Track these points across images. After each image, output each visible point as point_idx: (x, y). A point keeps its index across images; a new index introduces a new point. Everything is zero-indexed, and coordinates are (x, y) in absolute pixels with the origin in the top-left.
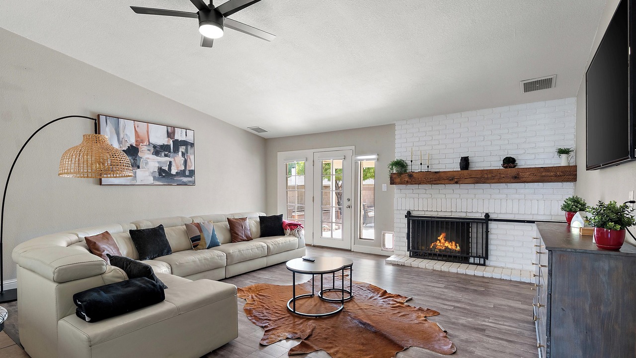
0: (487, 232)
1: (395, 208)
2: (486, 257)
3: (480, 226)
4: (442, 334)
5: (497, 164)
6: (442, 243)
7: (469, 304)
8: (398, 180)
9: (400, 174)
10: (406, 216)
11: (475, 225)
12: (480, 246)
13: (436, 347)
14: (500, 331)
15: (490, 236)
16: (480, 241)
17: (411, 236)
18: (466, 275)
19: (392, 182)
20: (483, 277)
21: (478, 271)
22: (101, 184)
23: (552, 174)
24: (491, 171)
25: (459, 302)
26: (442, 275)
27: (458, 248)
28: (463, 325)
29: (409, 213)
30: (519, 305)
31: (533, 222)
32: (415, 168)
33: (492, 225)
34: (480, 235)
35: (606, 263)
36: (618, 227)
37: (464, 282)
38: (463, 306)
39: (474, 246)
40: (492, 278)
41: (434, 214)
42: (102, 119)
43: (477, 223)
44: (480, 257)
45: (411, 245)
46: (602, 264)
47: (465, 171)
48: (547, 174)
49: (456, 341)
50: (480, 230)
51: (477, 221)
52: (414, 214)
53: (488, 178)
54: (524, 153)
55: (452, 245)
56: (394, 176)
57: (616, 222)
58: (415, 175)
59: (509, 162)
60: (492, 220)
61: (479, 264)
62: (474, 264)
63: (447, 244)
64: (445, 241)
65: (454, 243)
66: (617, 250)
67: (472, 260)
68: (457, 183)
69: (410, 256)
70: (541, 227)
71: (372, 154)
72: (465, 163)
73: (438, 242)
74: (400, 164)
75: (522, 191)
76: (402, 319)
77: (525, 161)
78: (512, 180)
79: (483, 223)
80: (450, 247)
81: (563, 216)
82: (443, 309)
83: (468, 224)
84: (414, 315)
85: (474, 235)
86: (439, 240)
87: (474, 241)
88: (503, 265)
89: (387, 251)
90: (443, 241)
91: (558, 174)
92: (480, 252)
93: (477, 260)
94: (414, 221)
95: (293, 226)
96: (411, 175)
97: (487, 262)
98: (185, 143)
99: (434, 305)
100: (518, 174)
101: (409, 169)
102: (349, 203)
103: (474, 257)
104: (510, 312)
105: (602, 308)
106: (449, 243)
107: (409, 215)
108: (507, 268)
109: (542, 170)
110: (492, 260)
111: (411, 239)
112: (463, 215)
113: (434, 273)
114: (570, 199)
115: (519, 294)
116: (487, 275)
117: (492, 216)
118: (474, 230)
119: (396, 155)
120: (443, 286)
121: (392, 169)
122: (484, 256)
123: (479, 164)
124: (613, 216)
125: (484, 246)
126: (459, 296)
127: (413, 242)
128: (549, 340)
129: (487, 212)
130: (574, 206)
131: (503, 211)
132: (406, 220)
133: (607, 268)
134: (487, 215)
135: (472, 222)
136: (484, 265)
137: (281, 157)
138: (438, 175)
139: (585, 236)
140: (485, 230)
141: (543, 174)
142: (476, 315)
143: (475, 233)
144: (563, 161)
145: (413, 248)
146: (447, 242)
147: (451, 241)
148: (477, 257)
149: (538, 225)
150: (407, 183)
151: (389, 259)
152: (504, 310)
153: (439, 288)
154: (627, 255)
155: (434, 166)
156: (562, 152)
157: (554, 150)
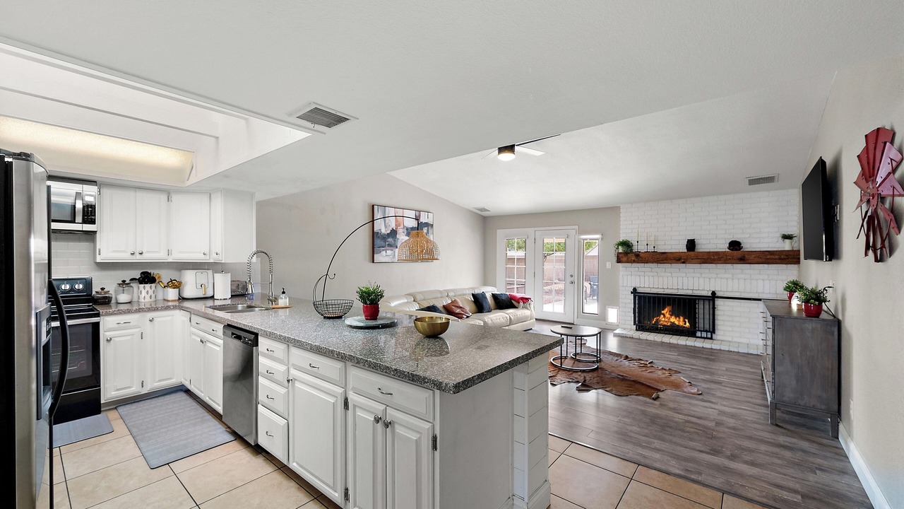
0: (714, 308)
1: (621, 284)
2: (713, 332)
3: (707, 302)
4: (688, 384)
5: (723, 247)
6: (667, 317)
7: (705, 368)
8: (625, 259)
9: (626, 253)
10: (632, 293)
11: (701, 302)
12: (707, 321)
13: (685, 390)
14: (734, 384)
15: (717, 312)
16: (707, 316)
17: (637, 311)
18: (695, 346)
19: (619, 261)
20: (712, 349)
21: (707, 344)
22: (373, 262)
23: (777, 257)
24: (717, 253)
25: (695, 365)
26: (671, 346)
27: (688, 324)
28: (702, 379)
29: (635, 289)
30: (748, 369)
31: (760, 300)
32: (640, 248)
33: (719, 302)
34: (707, 311)
35: (811, 325)
36: (817, 303)
37: (693, 352)
38: (699, 368)
39: (701, 321)
40: (720, 350)
41: (661, 291)
42: (376, 207)
43: (704, 299)
44: (707, 331)
45: (637, 319)
46: (807, 325)
47: (692, 253)
48: (772, 257)
49: (700, 388)
50: (707, 307)
51: (704, 298)
52: (639, 290)
53: (714, 260)
54: (749, 237)
55: (679, 321)
56: (621, 255)
57: (815, 300)
58: (641, 255)
59: (735, 245)
60: (718, 297)
61: (707, 338)
62: (701, 337)
63: (673, 319)
64: (671, 315)
65: (682, 318)
66: (818, 317)
67: (699, 334)
68: (684, 263)
69: (636, 330)
70: (766, 303)
71: (595, 233)
72: (691, 244)
73: (662, 316)
74: (626, 244)
75: (748, 271)
76: (651, 374)
77: (750, 244)
78: (738, 262)
79: (709, 300)
80: (677, 323)
81: (786, 295)
82: (682, 370)
83: (695, 300)
84: (660, 373)
85: (701, 311)
86: (663, 314)
87: (701, 316)
88: (730, 339)
89: (611, 324)
90: (667, 315)
91: (782, 257)
92: (707, 327)
93: (704, 334)
94: (640, 297)
95: (525, 300)
96: (638, 255)
97: (714, 336)
98: (427, 225)
99: (675, 367)
100: (744, 257)
101: (635, 249)
102: (572, 279)
103: (701, 331)
104: (741, 373)
105: (808, 353)
106: (676, 317)
107: (634, 291)
108: (735, 342)
109: (767, 253)
110: (719, 335)
111: (637, 314)
112: (690, 293)
113: (662, 344)
114: (791, 282)
115: (748, 362)
116: (714, 347)
117: (718, 294)
118: (701, 306)
119: (621, 235)
120: (676, 354)
121: (618, 248)
122: (711, 330)
123: (704, 246)
124: (814, 296)
125: (711, 321)
126: (694, 361)
127: (639, 317)
128: (774, 374)
129: (714, 290)
130: (793, 287)
131: (730, 289)
132: (632, 297)
133: (810, 328)
134: (714, 293)
135: (698, 299)
136: (711, 338)
137: (501, 234)
138: (665, 255)
139: (799, 310)
140: (711, 306)
141: (768, 257)
142: (712, 374)
143: (702, 309)
144: (787, 245)
145: (639, 322)
146: (673, 317)
147: (677, 316)
148: (704, 331)
149: (764, 302)
150: (634, 262)
151: (615, 332)
152: (736, 372)
153: (673, 355)
154: (823, 320)
155: (660, 247)
156: (786, 237)
157: (779, 235)
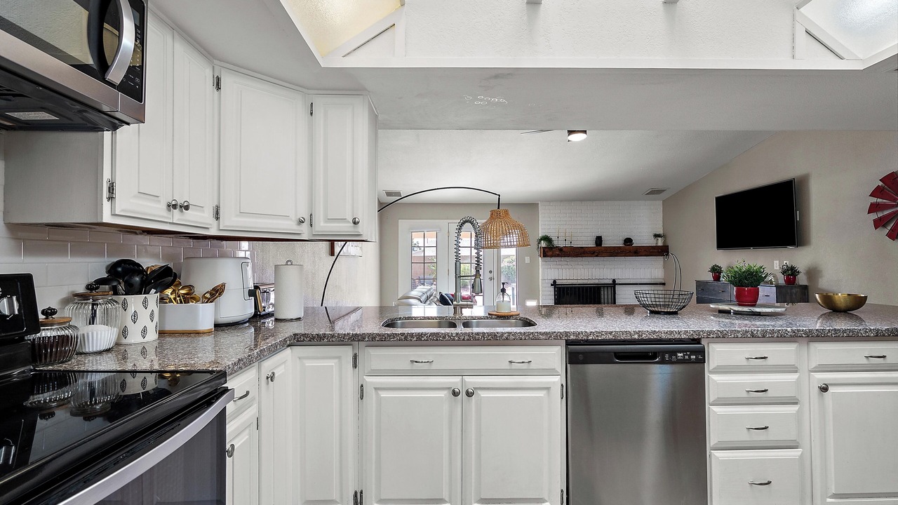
0: (615, 294)
1: (542, 277)
3: (609, 289)
5: (620, 243)
8: (550, 253)
9: (549, 248)
10: (552, 285)
11: (606, 289)
15: (617, 297)
19: (544, 255)
24: (616, 248)
29: (555, 281)
32: (560, 243)
33: (618, 288)
34: (606, 297)
41: (574, 282)
47: (599, 248)
50: (610, 293)
51: (606, 286)
52: (558, 282)
54: (637, 235)
56: (546, 250)
58: (562, 250)
59: (628, 241)
60: (618, 284)
68: (597, 256)
72: (599, 240)
74: (546, 239)
77: (638, 241)
78: (630, 255)
79: (611, 287)
83: (599, 288)
94: (558, 289)
100: (635, 250)
101: (556, 243)
102: (491, 275)
107: (554, 284)
112: (597, 282)
117: (618, 281)
118: (606, 292)
119: (541, 231)
121: (541, 243)
123: (607, 243)
129: (614, 278)
132: (552, 288)
134: (614, 281)
135: (604, 287)
140: (613, 292)
144: (660, 242)
150: (558, 256)
155: (575, 242)
156: (656, 236)
157: (652, 235)
